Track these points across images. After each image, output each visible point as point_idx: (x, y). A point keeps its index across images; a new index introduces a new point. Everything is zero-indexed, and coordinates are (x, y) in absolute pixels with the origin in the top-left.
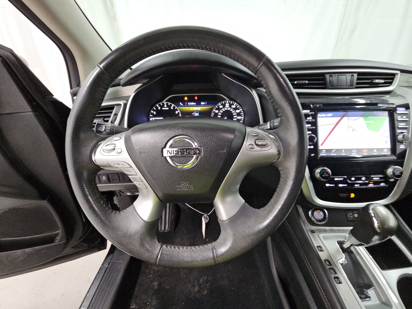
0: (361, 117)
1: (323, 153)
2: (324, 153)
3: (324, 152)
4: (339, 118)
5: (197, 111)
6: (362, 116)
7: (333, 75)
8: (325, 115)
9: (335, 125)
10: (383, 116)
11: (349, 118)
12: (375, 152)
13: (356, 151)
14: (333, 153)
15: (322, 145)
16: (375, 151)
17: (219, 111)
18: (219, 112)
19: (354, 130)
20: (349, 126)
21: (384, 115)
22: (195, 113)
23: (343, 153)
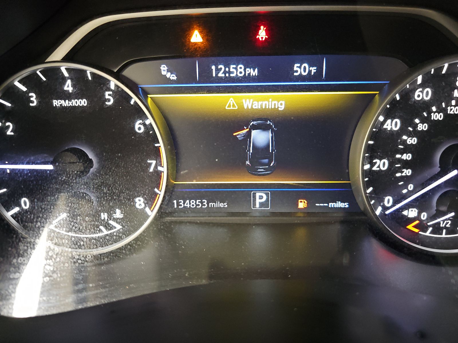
5: (266, 120)
17: (407, 122)
18: (403, 130)
22: (255, 127)
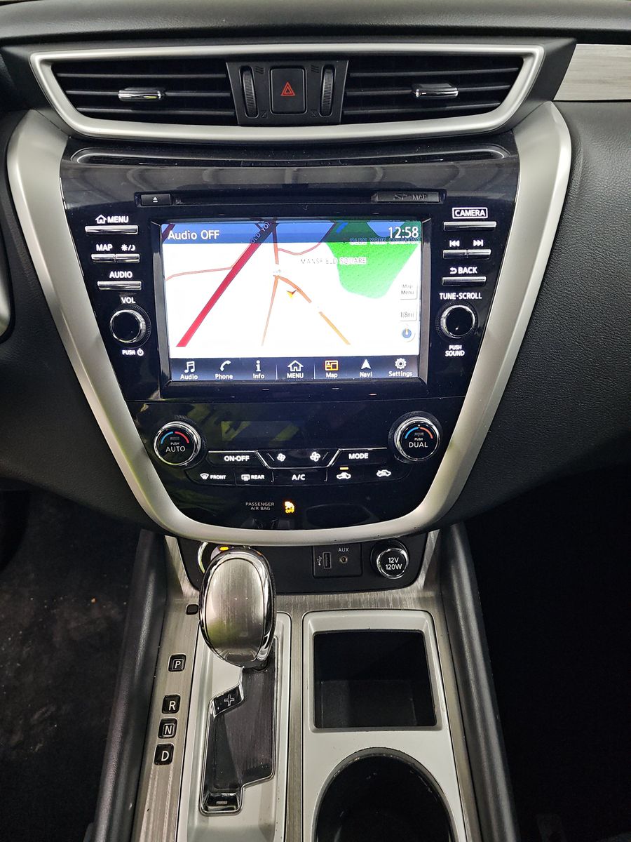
0: (324, 245)
1: (187, 371)
2: (193, 370)
3: (191, 368)
4: (245, 246)
6: (328, 238)
7: (253, 65)
8: (194, 236)
9: (228, 272)
10: (404, 237)
11: (280, 245)
12: (366, 370)
13: (301, 366)
14: (222, 373)
15: (183, 343)
16: (366, 364)
19: (299, 290)
20: (277, 278)
21: (408, 234)
23: (258, 373)
